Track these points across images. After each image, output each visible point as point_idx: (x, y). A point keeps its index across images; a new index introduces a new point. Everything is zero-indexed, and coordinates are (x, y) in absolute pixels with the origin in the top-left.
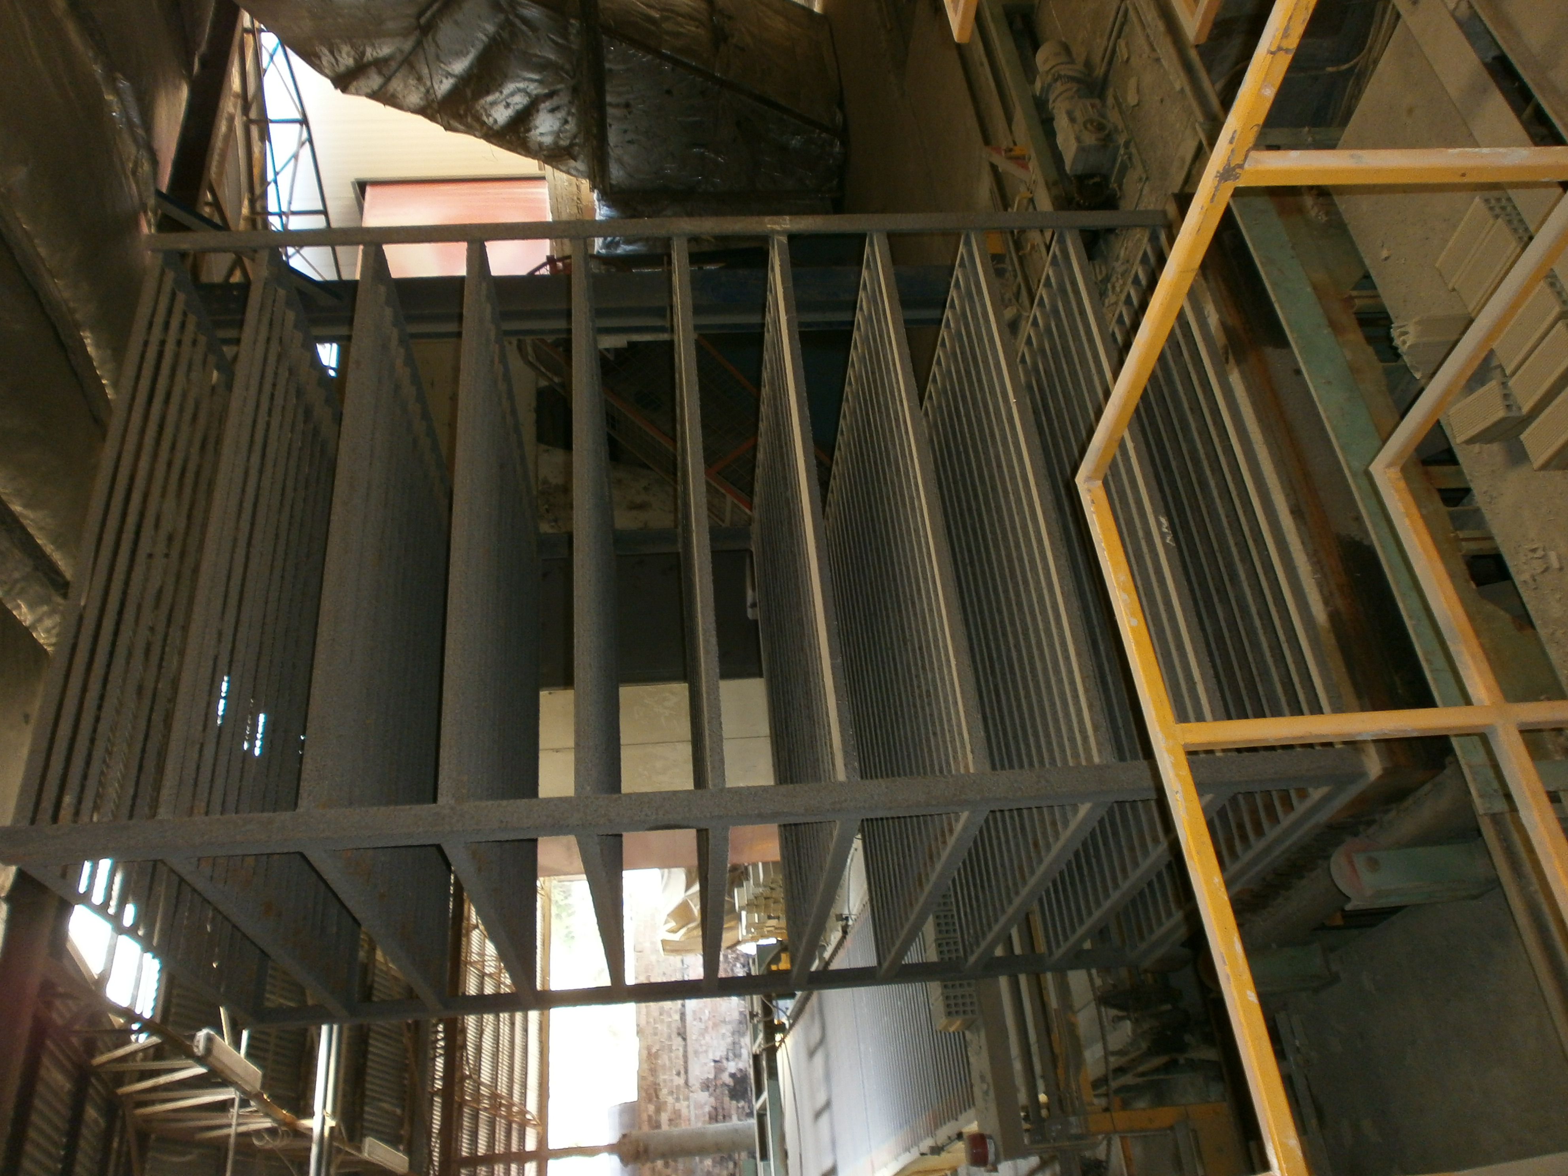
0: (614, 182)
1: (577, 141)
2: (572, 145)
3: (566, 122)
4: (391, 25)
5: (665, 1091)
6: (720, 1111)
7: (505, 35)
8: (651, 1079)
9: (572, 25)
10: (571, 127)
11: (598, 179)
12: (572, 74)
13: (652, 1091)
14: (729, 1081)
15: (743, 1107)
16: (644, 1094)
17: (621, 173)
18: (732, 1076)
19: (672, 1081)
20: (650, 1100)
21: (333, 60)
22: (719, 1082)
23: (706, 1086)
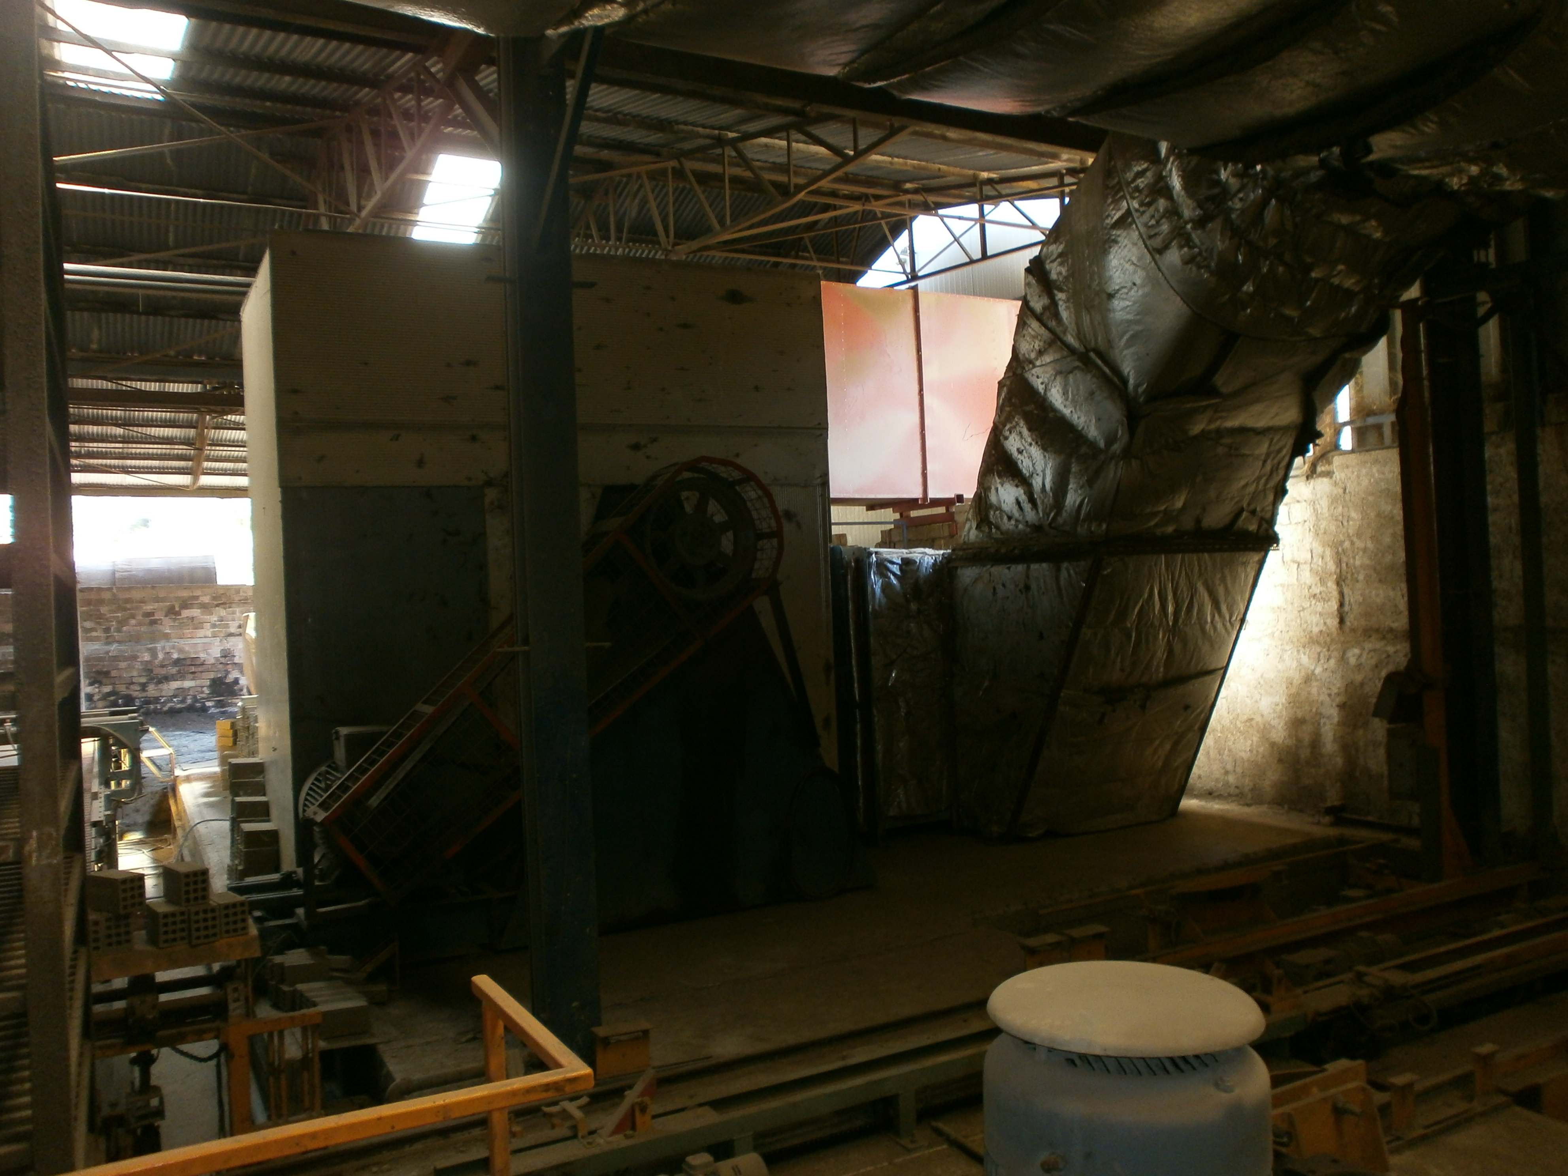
0: (959, 571)
1: (994, 530)
2: (990, 524)
3: (1010, 518)
4: (1086, 319)
5: (222, 612)
6: (200, 669)
7: (1084, 450)
8: (237, 598)
9: (1100, 525)
10: (1007, 525)
11: (961, 553)
12: (1053, 525)
13: (224, 600)
14: (230, 678)
15: (202, 692)
16: (222, 592)
17: (968, 580)
18: (236, 681)
19: (234, 620)
20: (214, 598)
21: (1054, 257)
22: (230, 668)
23: (227, 654)
